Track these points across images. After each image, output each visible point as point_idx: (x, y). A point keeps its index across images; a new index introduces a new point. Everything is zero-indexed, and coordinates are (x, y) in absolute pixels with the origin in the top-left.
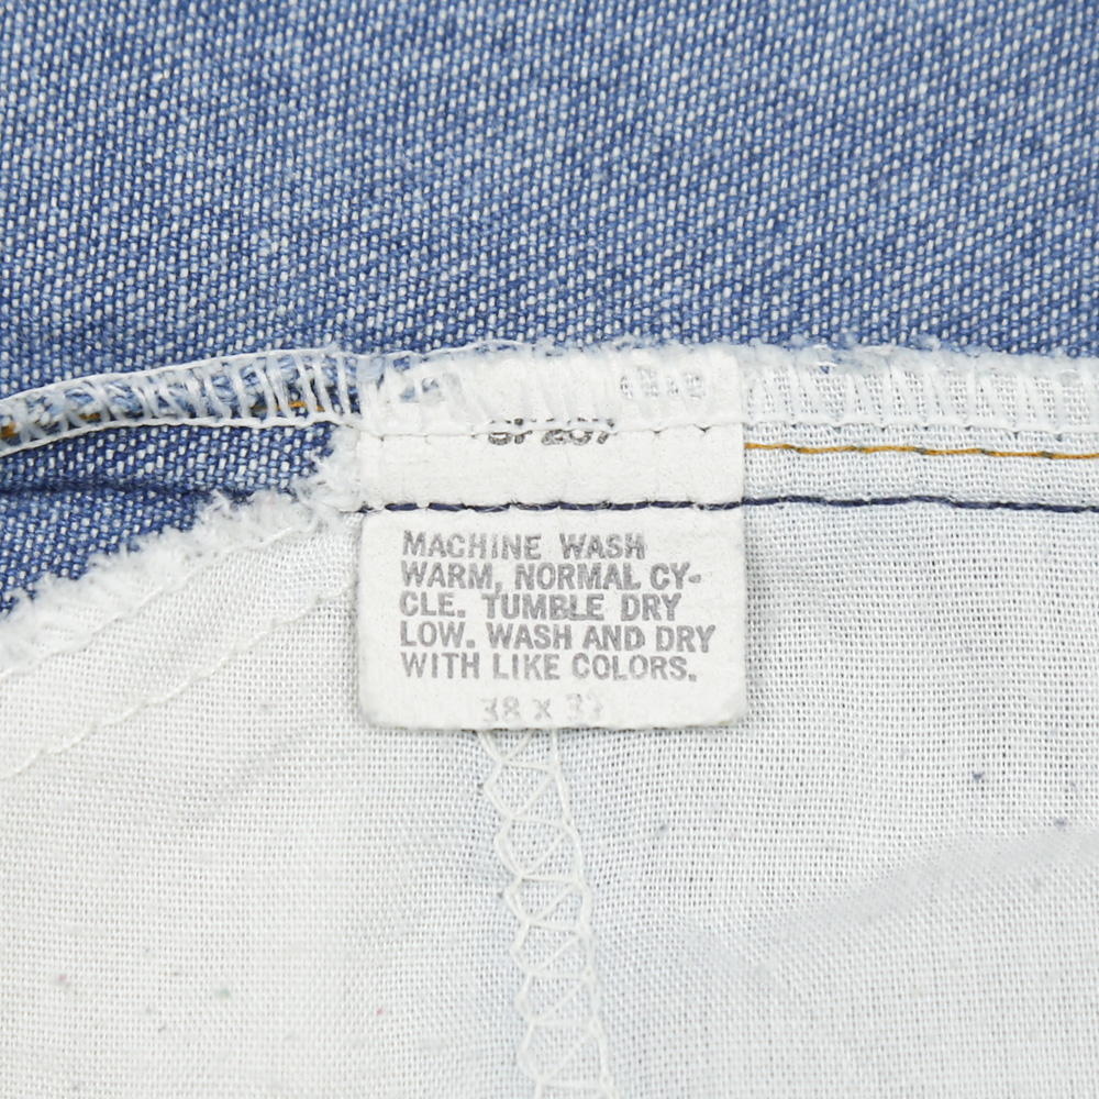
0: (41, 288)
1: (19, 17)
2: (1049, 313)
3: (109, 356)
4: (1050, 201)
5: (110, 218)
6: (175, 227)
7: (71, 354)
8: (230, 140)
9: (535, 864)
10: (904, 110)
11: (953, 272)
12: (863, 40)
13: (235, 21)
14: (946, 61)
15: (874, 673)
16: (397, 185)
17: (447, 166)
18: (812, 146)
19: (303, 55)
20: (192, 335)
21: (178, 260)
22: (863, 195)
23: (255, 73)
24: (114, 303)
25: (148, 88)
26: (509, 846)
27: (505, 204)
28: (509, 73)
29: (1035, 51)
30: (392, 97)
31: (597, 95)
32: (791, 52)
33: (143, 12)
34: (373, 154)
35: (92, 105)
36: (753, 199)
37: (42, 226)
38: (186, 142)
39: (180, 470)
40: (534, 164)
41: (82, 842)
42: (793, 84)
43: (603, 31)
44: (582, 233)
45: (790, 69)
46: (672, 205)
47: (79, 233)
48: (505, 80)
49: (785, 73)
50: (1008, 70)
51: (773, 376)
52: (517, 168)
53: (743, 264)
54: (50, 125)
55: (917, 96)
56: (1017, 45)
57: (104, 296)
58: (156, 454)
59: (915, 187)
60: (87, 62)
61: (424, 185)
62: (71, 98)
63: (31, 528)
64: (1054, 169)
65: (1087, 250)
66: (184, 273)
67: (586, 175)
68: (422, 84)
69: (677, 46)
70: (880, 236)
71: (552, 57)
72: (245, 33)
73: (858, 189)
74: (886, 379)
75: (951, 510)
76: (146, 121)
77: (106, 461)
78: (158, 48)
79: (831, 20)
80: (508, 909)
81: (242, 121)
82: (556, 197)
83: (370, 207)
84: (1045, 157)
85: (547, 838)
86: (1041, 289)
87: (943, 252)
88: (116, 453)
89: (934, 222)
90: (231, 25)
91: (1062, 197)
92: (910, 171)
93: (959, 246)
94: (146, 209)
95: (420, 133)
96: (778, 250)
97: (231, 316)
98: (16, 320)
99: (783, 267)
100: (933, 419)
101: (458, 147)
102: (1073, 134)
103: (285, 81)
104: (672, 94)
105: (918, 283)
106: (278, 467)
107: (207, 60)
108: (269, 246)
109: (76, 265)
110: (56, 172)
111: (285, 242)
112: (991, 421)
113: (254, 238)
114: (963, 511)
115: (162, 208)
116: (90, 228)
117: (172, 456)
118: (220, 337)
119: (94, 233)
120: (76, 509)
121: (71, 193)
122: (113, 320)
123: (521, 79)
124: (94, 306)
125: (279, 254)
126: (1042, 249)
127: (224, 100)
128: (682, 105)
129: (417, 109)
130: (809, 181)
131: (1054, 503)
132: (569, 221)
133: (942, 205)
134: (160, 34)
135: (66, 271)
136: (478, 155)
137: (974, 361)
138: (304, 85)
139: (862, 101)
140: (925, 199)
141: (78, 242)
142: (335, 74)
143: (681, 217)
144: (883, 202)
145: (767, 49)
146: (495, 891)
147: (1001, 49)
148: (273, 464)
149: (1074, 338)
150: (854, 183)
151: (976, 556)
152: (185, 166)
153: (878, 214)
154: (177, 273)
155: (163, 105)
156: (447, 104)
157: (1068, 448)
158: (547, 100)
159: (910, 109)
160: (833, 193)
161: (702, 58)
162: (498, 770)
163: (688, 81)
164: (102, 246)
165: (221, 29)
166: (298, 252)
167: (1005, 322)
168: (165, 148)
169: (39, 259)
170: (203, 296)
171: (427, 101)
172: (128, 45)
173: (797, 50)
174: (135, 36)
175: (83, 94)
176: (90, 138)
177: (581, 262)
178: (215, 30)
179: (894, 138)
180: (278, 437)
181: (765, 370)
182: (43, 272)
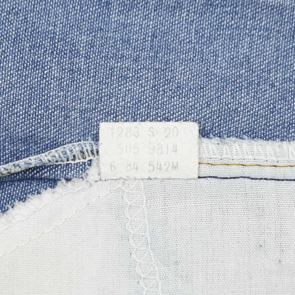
0: (16, 127)
1: (10, 57)
2: (276, 128)
3: (33, 144)
4: (277, 99)
5: (33, 109)
6: (50, 111)
7: (24, 143)
8: (65, 87)
9: (147, 274)
10: (239, 76)
11: (252, 117)
12: (228, 59)
13: (66, 55)
14: (249, 65)
15: (231, 222)
16: (108, 97)
17: (122, 91)
18: (216, 85)
19: (84, 62)
20: (55, 138)
21: (51, 120)
22: (230, 97)
23: (71, 68)
24: (34, 131)
25: (43, 75)
26: (139, 269)
27: (137, 101)
28: (138, 67)
29: (272, 62)
30: (108, 72)
31: (161, 72)
32: (210, 62)
33: (42, 55)
34: (102, 88)
35: (29, 80)
36: (202, 98)
37: (16, 111)
38: (53, 88)
39: (53, 175)
40: (145, 89)
41: (29, 269)
42: (211, 70)
43: (162, 57)
44: (157, 108)
45: (210, 66)
46: (181, 100)
47: (25, 113)
48: (137, 69)
49: (208, 67)
50: (265, 67)
51: (205, 145)
52: (140, 91)
53: (199, 116)
54: (18, 85)
55: (242, 73)
56: (267, 61)
57: (32, 129)
58: (47, 171)
59: (243, 95)
60: (28, 68)
61: (115, 96)
62: (24, 78)
63: (15, 189)
64: (278, 91)
65: (287, 112)
66: (53, 123)
67: (158, 92)
68: (115, 69)
69: (181, 61)
70: (234, 108)
71: (149, 63)
72: (69, 58)
73: (228, 95)
74: (234, 147)
75: (250, 180)
76: (43, 83)
77: (34, 173)
78: (46, 64)
79: (220, 55)
80: (141, 286)
81: (68, 82)
82: (150, 98)
83: (101, 103)
84: (275, 88)
85: (149, 267)
86: (275, 122)
87: (250, 112)
88: (37, 171)
89: (248, 104)
90: (65, 56)
91: (280, 98)
92: (241, 91)
93: (254, 110)
94: (43, 106)
95: (115, 82)
96: (208, 112)
97: (65, 133)
98: (9, 135)
99: (209, 116)
100: (246, 157)
101: (125, 85)
102: (282, 83)
103: (79, 70)
104: (180, 72)
105: (243, 120)
106: (79, 172)
107: (59, 66)
108: (74, 115)
109: (25, 121)
110: (19, 97)
111: (78, 114)
112: (260, 157)
113: (70, 113)
114: (254, 180)
115: (47, 106)
116: (28, 111)
117: (51, 172)
118: (62, 139)
119: (29, 113)
120: (27, 184)
121: (23, 102)
122: (35, 135)
123: (141, 68)
124: (29, 132)
125: (77, 117)
126: (275, 111)
127: (63, 76)
128: (182, 75)
129: (114, 75)
130: (216, 93)
131: (276, 178)
132: (154, 104)
133: (250, 100)
134: (47, 60)
135: (22, 123)
136: (130, 87)
137: (256, 142)
138: (84, 70)
139: (228, 74)
140: (245, 98)
141: (25, 115)
142: (93, 67)
143: (183, 103)
144: (235, 99)
145: (204, 62)
146: (137, 281)
147: (263, 62)
148: (77, 171)
149: (283, 135)
150: (227, 94)
151: (257, 192)
152: (53, 95)
153: (233, 102)
154: (51, 123)
155: (47, 79)
156: (122, 74)
157: (280, 164)
158: (148, 73)
159: (241, 76)
160: (222, 97)
161: (187, 64)
162: (135, 250)
163: (184, 69)
164: (31, 116)
165: (63, 57)
166: (81, 116)
167: (265, 130)
168: (48, 90)
169: (15, 120)
170: (58, 129)
171: (117, 73)
172: (38, 63)
173: (211, 62)
174: (40, 61)
175: (27, 77)
176: (28, 88)
177: (157, 116)
178: (61, 57)
179: (237, 83)
180: (78, 165)
181: (203, 144)
182: (16, 123)
